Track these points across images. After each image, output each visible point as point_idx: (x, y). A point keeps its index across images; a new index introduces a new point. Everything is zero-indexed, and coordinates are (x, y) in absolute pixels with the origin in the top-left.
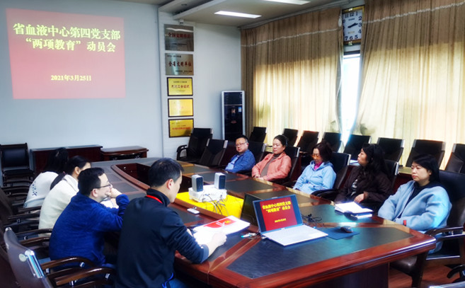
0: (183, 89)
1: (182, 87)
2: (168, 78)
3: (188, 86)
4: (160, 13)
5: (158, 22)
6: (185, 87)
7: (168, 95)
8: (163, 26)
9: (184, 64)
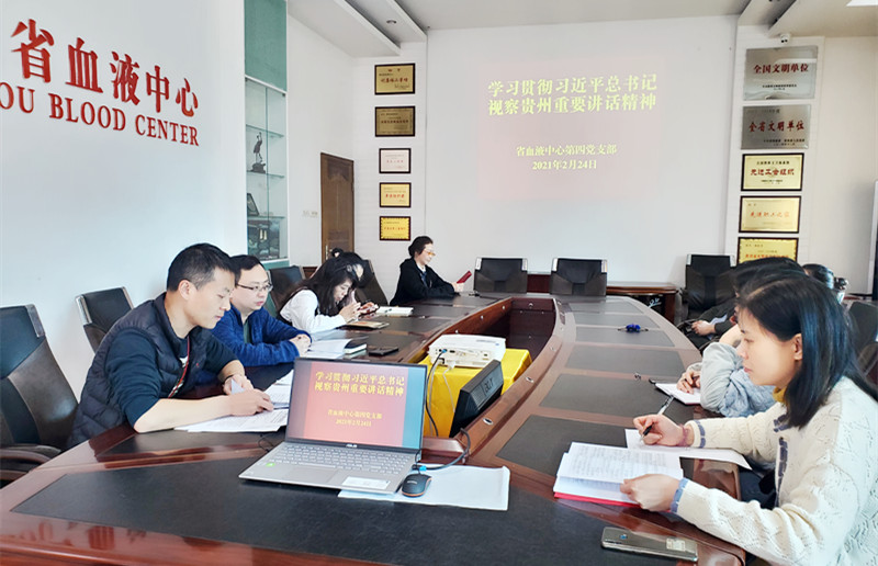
0: (779, 176)
1: (776, 172)
2: (744, 155)
3: (791, 171)
4: (741, 28)
5: (734, 48)
6: (783, 172)
7: (742, 190)
8: (744, 52)
9: (786, 125)
